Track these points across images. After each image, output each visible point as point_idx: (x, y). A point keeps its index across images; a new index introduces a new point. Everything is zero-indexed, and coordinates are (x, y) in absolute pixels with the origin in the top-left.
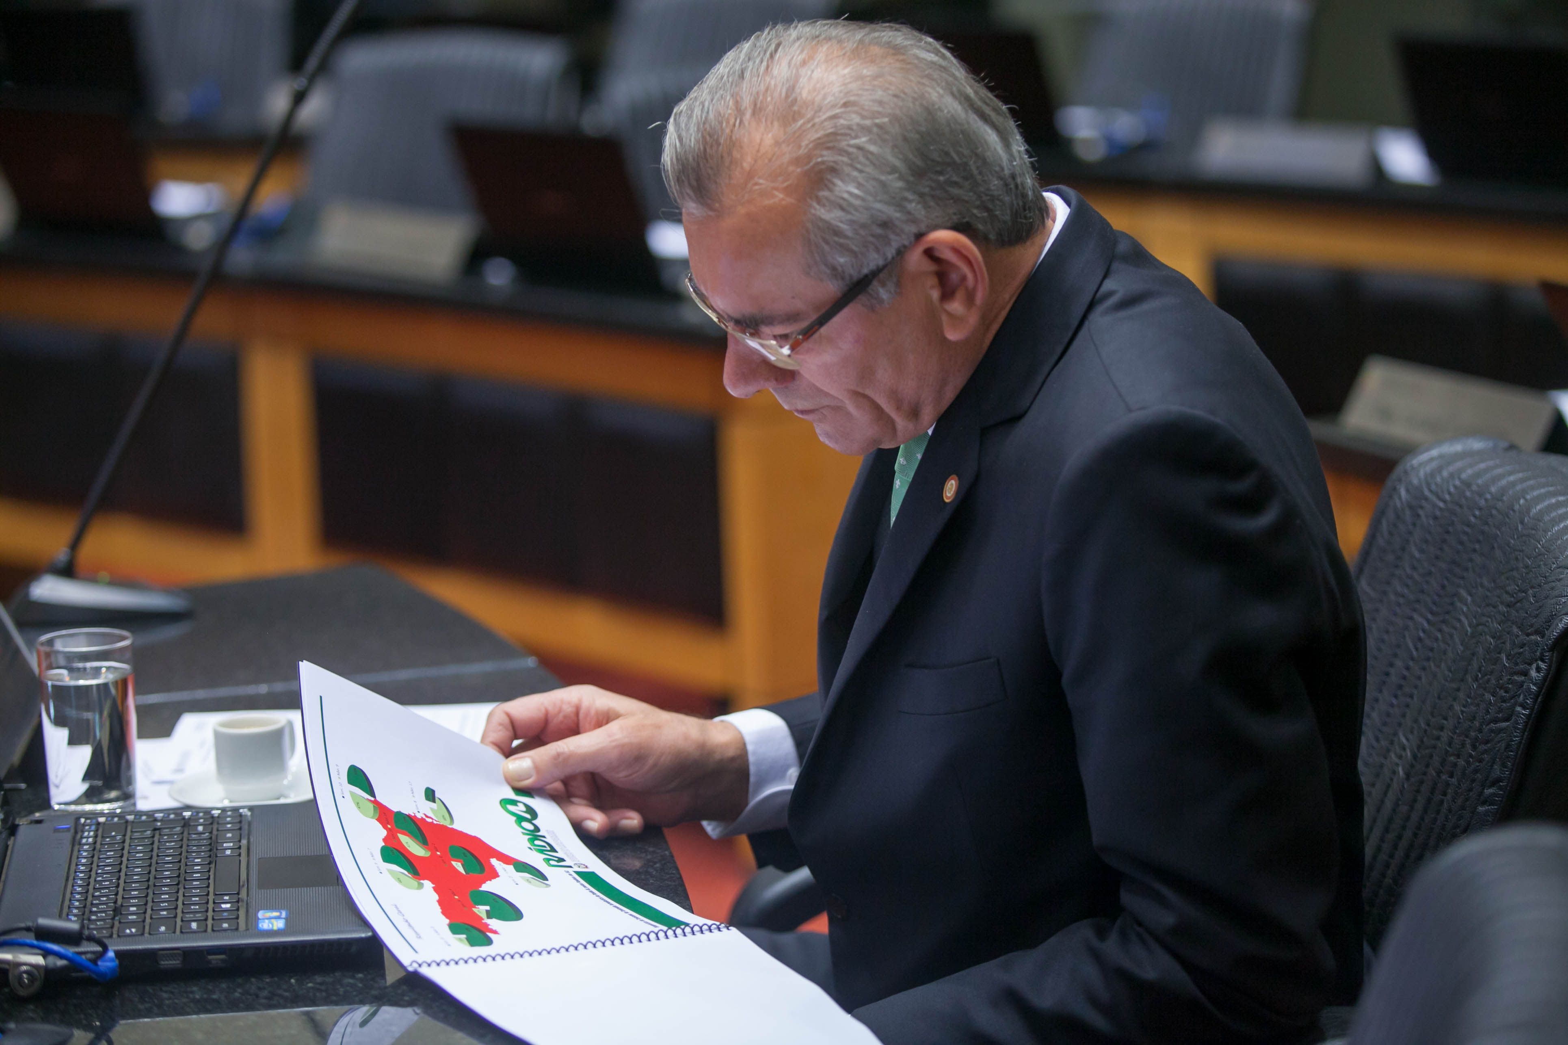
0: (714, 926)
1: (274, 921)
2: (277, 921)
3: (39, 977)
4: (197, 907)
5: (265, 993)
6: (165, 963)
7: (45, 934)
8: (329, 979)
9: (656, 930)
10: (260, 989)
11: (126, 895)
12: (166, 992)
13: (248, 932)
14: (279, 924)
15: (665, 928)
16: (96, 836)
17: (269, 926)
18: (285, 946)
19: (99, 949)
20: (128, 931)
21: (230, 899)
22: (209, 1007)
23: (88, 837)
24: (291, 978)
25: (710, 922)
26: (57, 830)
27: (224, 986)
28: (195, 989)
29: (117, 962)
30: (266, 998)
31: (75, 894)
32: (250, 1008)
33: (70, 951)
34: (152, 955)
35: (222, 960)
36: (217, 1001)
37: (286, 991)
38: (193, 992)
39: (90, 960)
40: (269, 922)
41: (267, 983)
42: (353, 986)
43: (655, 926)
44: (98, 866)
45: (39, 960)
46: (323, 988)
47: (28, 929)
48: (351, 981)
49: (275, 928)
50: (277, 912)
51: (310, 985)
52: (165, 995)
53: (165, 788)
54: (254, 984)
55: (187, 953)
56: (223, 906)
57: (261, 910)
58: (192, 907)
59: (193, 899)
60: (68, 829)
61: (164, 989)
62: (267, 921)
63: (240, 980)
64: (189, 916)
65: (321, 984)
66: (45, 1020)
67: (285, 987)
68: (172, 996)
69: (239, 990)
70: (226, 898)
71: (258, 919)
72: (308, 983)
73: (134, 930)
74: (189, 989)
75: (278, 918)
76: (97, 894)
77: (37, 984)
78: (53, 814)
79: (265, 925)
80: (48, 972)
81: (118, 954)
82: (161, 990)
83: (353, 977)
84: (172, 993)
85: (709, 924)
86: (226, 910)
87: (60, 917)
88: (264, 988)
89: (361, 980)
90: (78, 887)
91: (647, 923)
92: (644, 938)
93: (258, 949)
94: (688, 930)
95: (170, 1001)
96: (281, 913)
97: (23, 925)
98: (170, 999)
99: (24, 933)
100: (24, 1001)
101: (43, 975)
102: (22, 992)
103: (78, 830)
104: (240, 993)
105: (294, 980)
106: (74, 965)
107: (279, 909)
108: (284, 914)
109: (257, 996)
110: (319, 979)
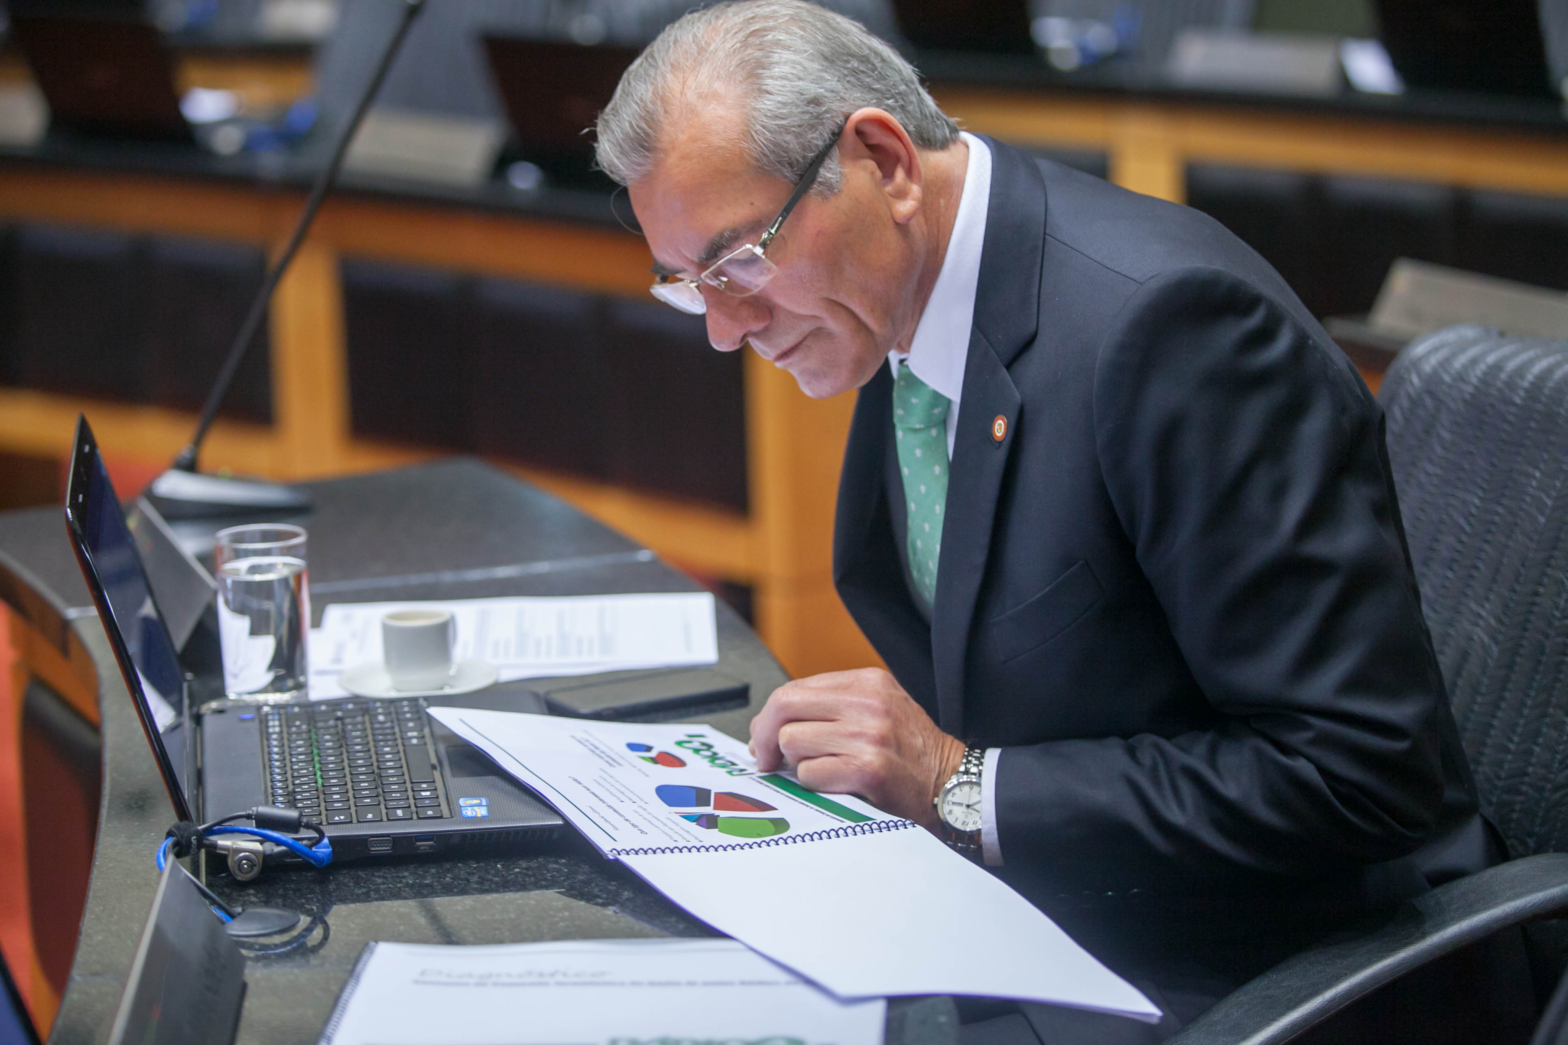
0: (900, 823)
1: (476, 808)
2: (479, 809)
3: (256, 860)
4: (398, 795)
5: (475, 878)
6: (376, 849)
7: (264, 822)
8: (534, 864)
9: (844, 826)
10: (469, 873)
11: (326, 783)
12: (379, 877)
13: (453, 818)
14: (482, 812)
15: (853, 824)
16: (281, 726)
17: (472, 813)
18: (491, 833)
19: (314, 835)
20: (337, 818)
21: (428, 787)
22: (425, 892)
23: (274, 726)
24: (496, 863)
25: (896, 819)
26: (243, 720)
27: (433, 871)
28: (406, 874)
29: (331, 849)
30: (477, 883)
31: (275, 783)
32: (463, 892)
33: (288, 837)
34: (362, 841)
35: (431, 846)
36: (429, 885)
37: (494, 876)
38: (404, 877)
39: (306, 846)
40: (472, 810)
41: (475, 868)
42: (558, 871)
43: (842, 821)
44: (291, 755)
45: (257, 846)
46: (530, 873)
47: (249, 817)
48: (555, 866)
49: (479, 815)
50: (477, 799)
51: (517, 870)
52: (379, 881)
53: (333, 679)
54: (462, 870)
55: (397, 840)
56: (423, 794)
57: (461, 798)
58: (393, 795)
59: (393, 787)
60: (253, 719)
61: (376, 874)
62: (469, 808)
63: (448, 866)
64: (392, 804)
65: (527, 869)
66: (267, 903)
67: (492, 872)
68: (385, 881)
69: (449, 875)
70: (424, 786)
71: (461, 807)
72: (514, 868)
73: (342, 817)
74: (400, 875)
75: (479, 805)
76: (297, 782)
77: (256, 870)
78: (230, 704)
79: (468, 812)
80: (267, 858)
81: (334, 841)
82: (373, 875)
83: (557, 863)
84: (384, 877)
85: (895, 821)
86: (427, 798)
87: (266, 804)
88: (474, 874)
89: (564, 865)
90: (276, 775)
91: (833, 818)
92: (833, 834)
93: (464, 836)
94: (875, 826)
95: (386, 886)
96: (481, 800)
97: (243, 813)
98: (384, 883)
99: (245, 819)
100: (243, 885)
101: (261, 862)
102: (240, 877)
103: (264, 721)
104: (451, 878)
105: (500, 865)
106: (293, 851)
107: (478, 797)
108: (484, 803)
109: (468, 881)
110: (524, 864)
